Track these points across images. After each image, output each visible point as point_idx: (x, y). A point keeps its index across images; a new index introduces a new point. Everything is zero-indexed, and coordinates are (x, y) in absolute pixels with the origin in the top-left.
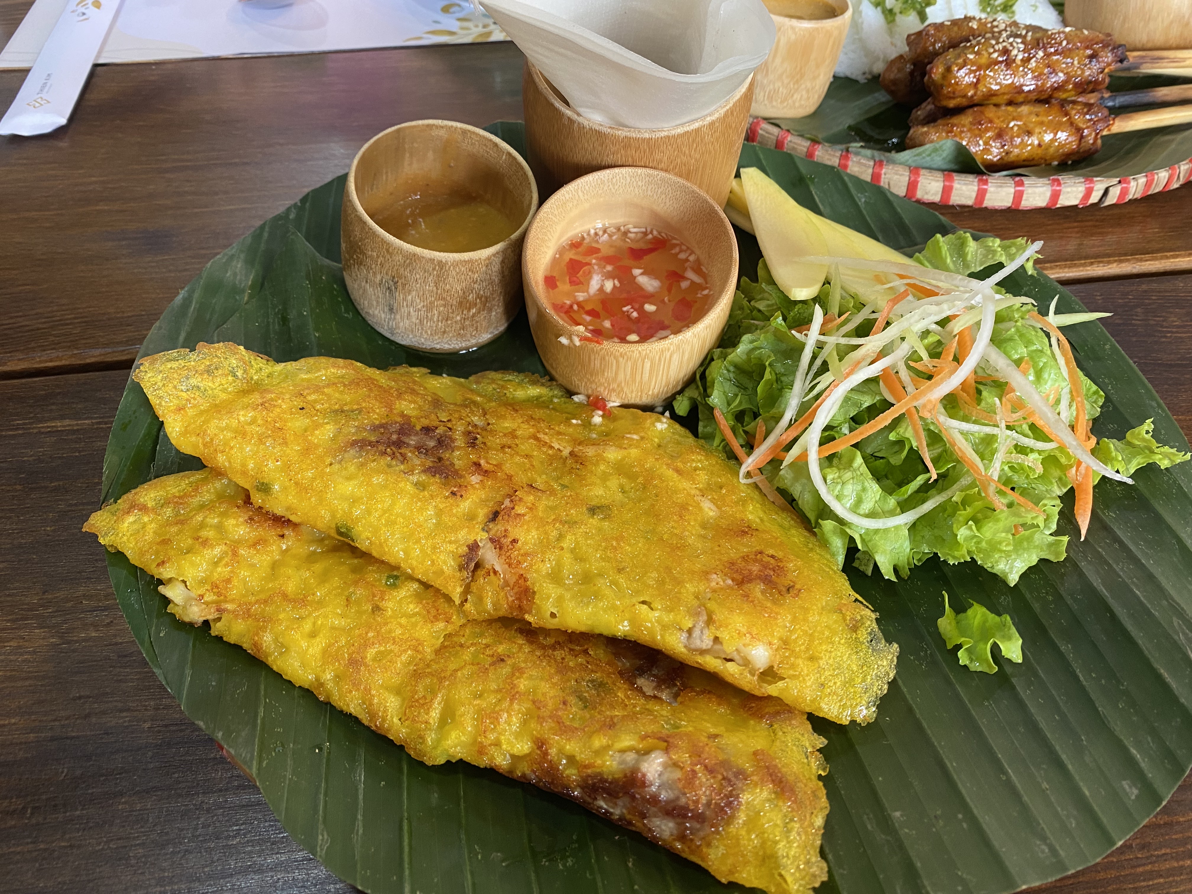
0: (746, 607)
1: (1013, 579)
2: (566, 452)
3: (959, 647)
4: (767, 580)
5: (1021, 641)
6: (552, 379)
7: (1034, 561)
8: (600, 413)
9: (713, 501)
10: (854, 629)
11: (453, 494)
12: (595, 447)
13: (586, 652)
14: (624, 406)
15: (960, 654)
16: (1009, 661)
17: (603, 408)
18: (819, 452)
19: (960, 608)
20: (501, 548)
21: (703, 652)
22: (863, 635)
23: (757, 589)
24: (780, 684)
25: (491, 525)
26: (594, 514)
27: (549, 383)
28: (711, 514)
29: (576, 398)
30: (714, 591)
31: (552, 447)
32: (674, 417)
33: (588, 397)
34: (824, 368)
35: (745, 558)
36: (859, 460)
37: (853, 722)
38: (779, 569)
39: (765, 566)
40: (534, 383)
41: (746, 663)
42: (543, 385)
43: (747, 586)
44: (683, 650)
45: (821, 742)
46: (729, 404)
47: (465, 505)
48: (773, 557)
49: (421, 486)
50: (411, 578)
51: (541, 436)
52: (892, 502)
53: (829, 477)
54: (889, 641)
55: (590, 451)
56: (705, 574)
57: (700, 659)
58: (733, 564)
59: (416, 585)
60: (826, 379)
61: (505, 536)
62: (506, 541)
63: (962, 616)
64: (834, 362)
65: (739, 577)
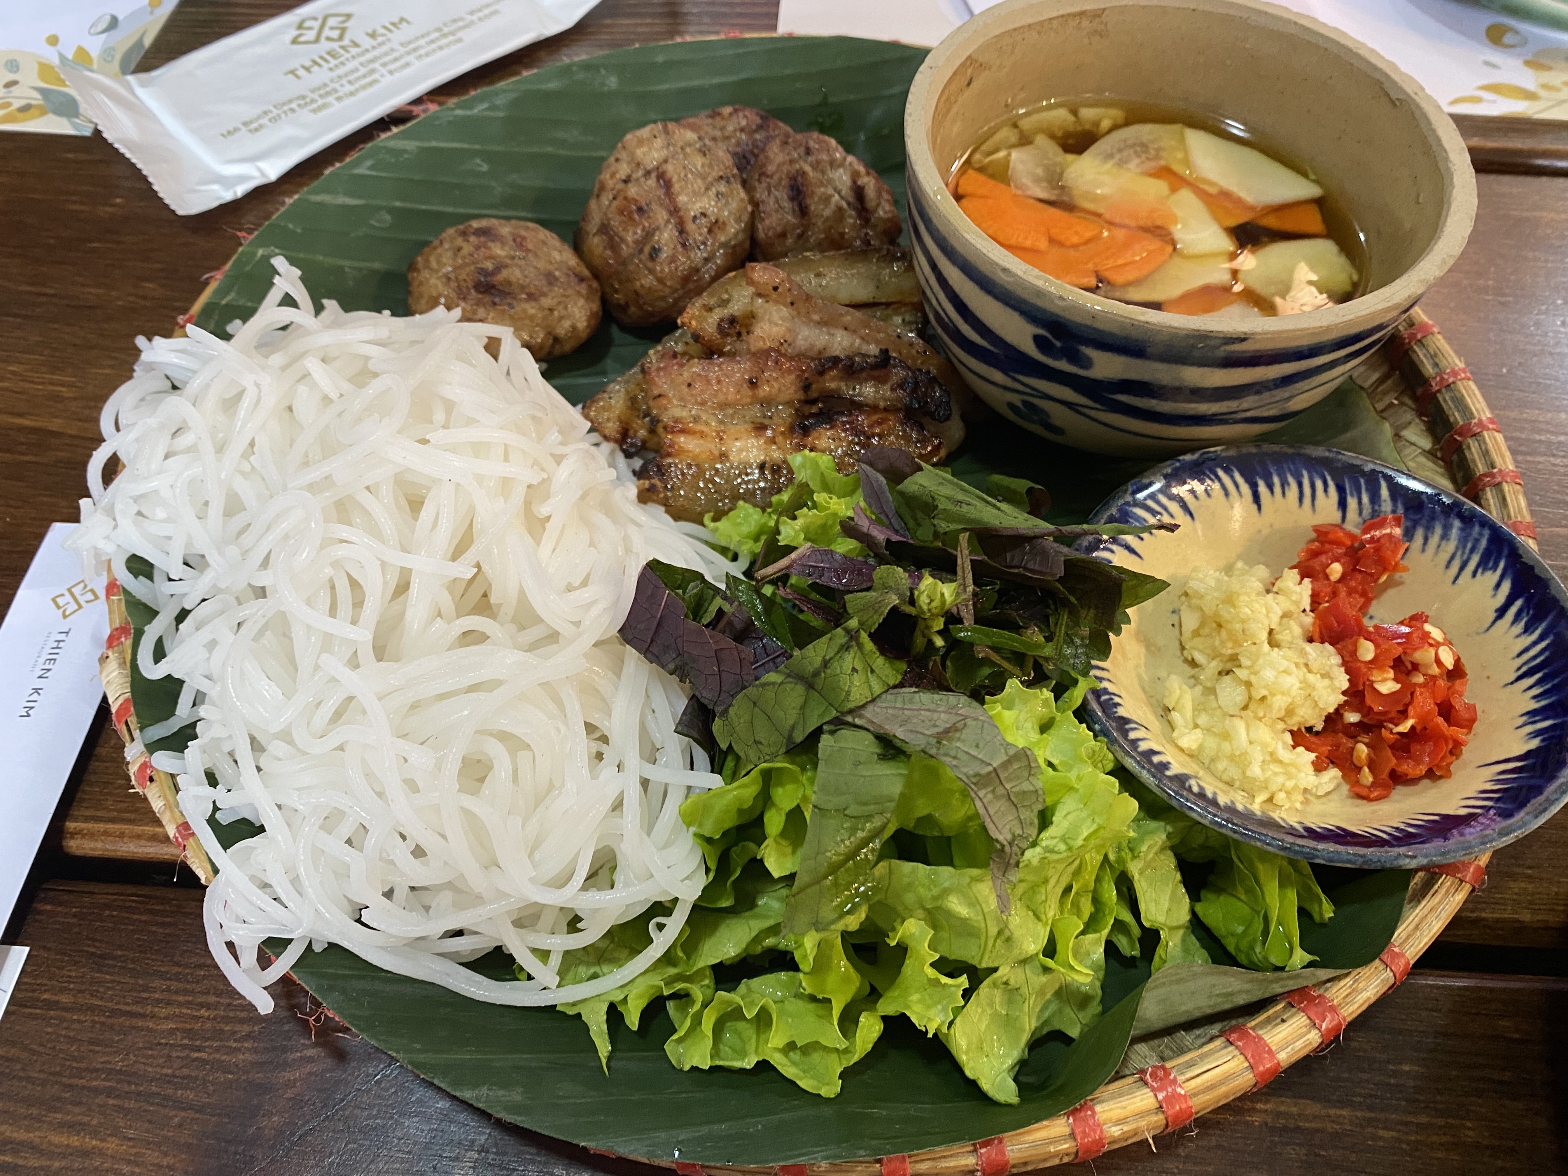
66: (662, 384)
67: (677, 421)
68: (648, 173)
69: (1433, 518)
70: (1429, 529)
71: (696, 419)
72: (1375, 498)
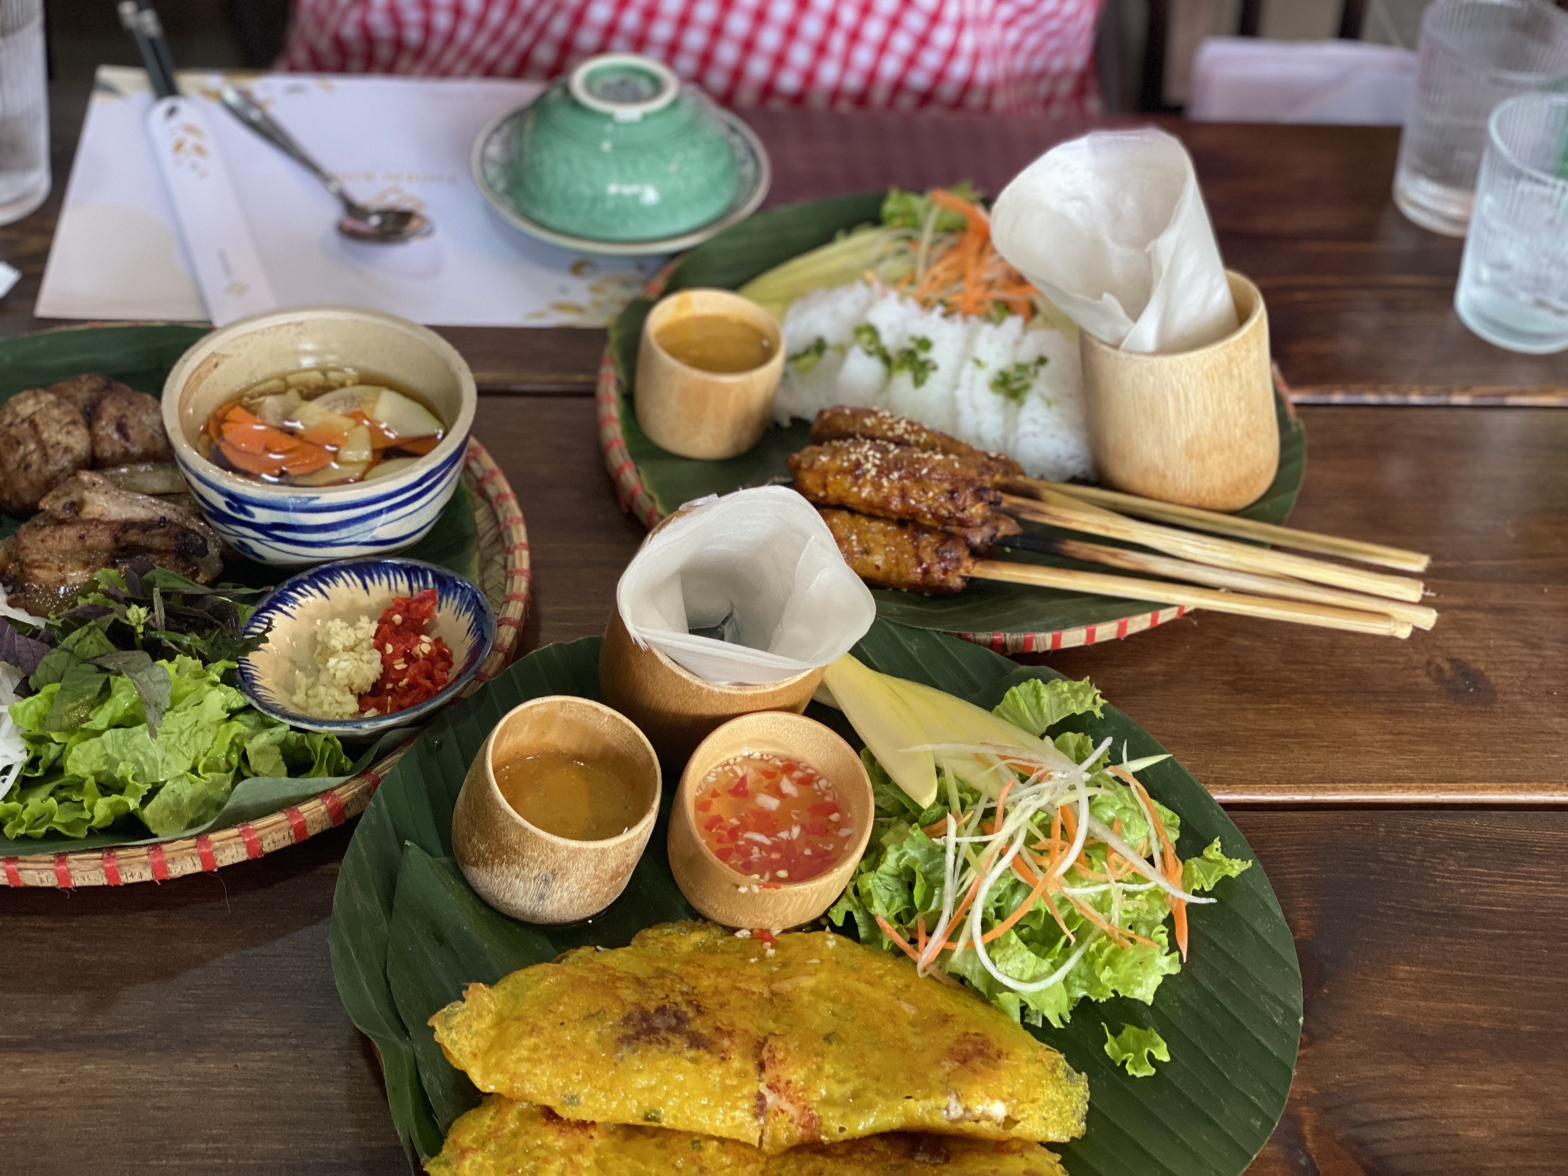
0: (979, 1078)
1: (1149, 1000)
2: (766, 994)
3: (1124, 1062)
4: (981, 1053)
5: (1165, 1045)
6: (706, 920)
7: (1160, 980)
8: (769, 944)
9: (908, 1001)
10: (1053, 1071)
11: (723, 1059)
12: (789, 981)
13: (873, 1150)
14: (786, 931)
15: (1127, 1066)
16: (1161, 1062)
17: (771, 939)
18: (983, 939)
19: (1116, 1033)
20: (779, 1091)
21: (961, 1119)
22: (1060, 1073)
23: (977, 1063)
24: (1018, 1126)
25: (763, 1076)
26: (830, 1042)
27: (704, 926)
28: (913, 1012)
29: (739, 935)
30: (948, 1074)
31: (754, 993)
32: (835, 929)
33: (751, 931)
34: (966, 865)
35: (958, 1042)
36: (1014, 938)
37: (1073, 1139)
38: (986, 1043)
39: (975, 1043)
40: (692, 930)
41: (989, 1118)
42: (701, 929)
43: (969, 1063)
44: (948, 1123)
45: (1058, 1157)
46: (888, 909)
47: (736, 1063)
48: (976, 1034)
49: (694, 1061)
50: (711, 1138)
51: (739, 985)
52: (1046, 965)
53: (997, 958)
54: (1079, 1072)
55: (787, 986)
56: (938, 1062)
57: (960, 1126)
58: (952, 1049)
59: (715, 1143)
60: (971, 875)
61: (779, 1081)
62: (782, 1085)
63: (1120, 1037)
64: (972, 857)
65: (961, 1058)
66: (26, 541)
67: (33, 561)
68: (23, 421)
69: (450, 590)
70: (448, 595)
71: (46, 560)
72: (425, 581)
